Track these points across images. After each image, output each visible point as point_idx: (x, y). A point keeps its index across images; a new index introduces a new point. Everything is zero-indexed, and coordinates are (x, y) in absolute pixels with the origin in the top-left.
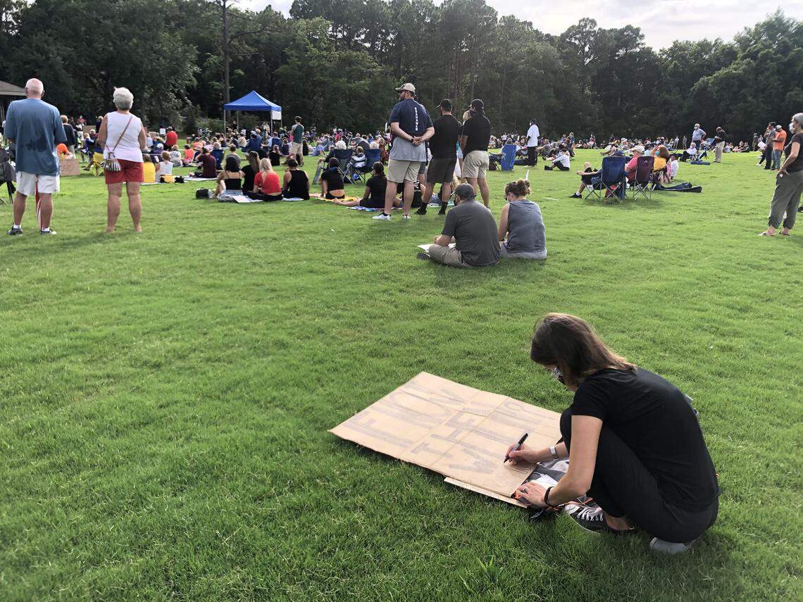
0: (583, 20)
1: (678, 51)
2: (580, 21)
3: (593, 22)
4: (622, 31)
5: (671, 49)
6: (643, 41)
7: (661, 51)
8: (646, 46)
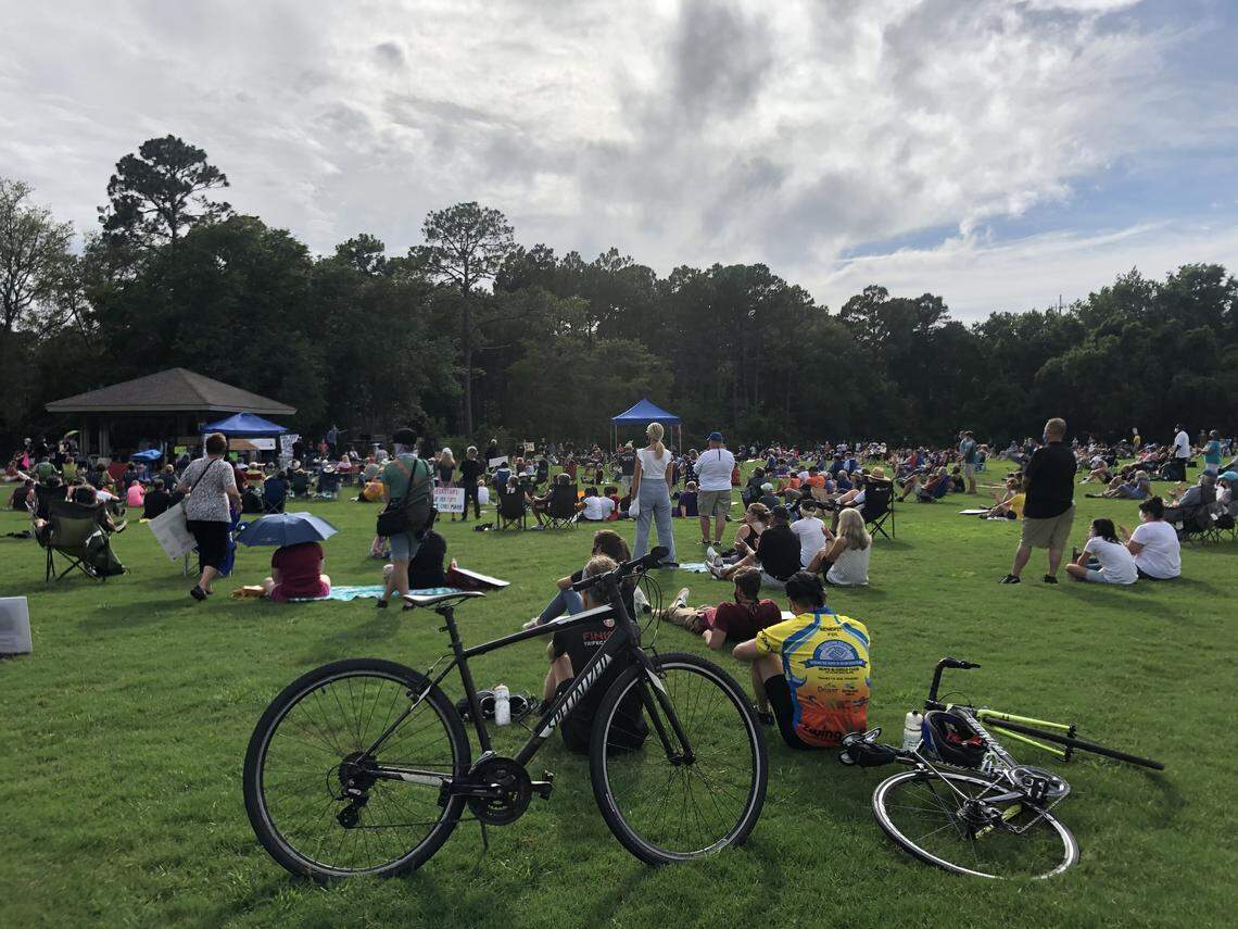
0: (869, 288)
1: (998, 324)
2: (865, 290)
3: (883, 291)
4: (919, 301)
5: (988, 324)
6: (947, 314)
7: (974, 326)
8: (953, 319)
